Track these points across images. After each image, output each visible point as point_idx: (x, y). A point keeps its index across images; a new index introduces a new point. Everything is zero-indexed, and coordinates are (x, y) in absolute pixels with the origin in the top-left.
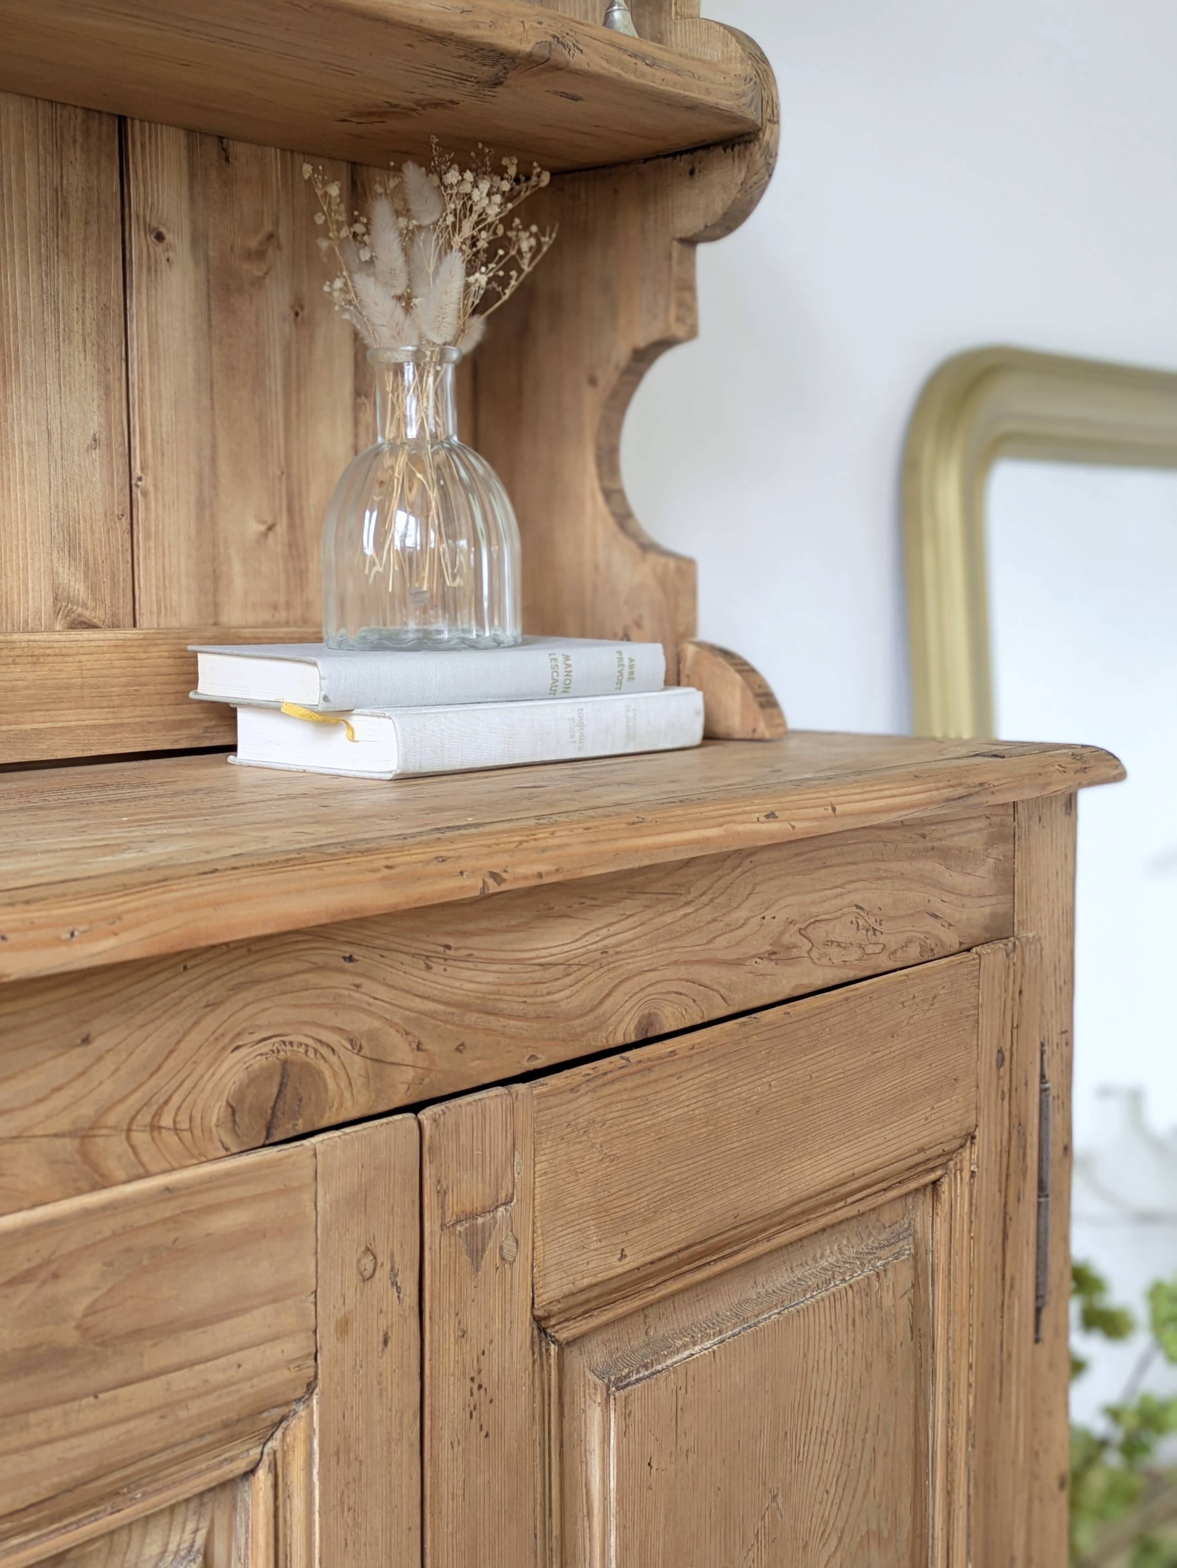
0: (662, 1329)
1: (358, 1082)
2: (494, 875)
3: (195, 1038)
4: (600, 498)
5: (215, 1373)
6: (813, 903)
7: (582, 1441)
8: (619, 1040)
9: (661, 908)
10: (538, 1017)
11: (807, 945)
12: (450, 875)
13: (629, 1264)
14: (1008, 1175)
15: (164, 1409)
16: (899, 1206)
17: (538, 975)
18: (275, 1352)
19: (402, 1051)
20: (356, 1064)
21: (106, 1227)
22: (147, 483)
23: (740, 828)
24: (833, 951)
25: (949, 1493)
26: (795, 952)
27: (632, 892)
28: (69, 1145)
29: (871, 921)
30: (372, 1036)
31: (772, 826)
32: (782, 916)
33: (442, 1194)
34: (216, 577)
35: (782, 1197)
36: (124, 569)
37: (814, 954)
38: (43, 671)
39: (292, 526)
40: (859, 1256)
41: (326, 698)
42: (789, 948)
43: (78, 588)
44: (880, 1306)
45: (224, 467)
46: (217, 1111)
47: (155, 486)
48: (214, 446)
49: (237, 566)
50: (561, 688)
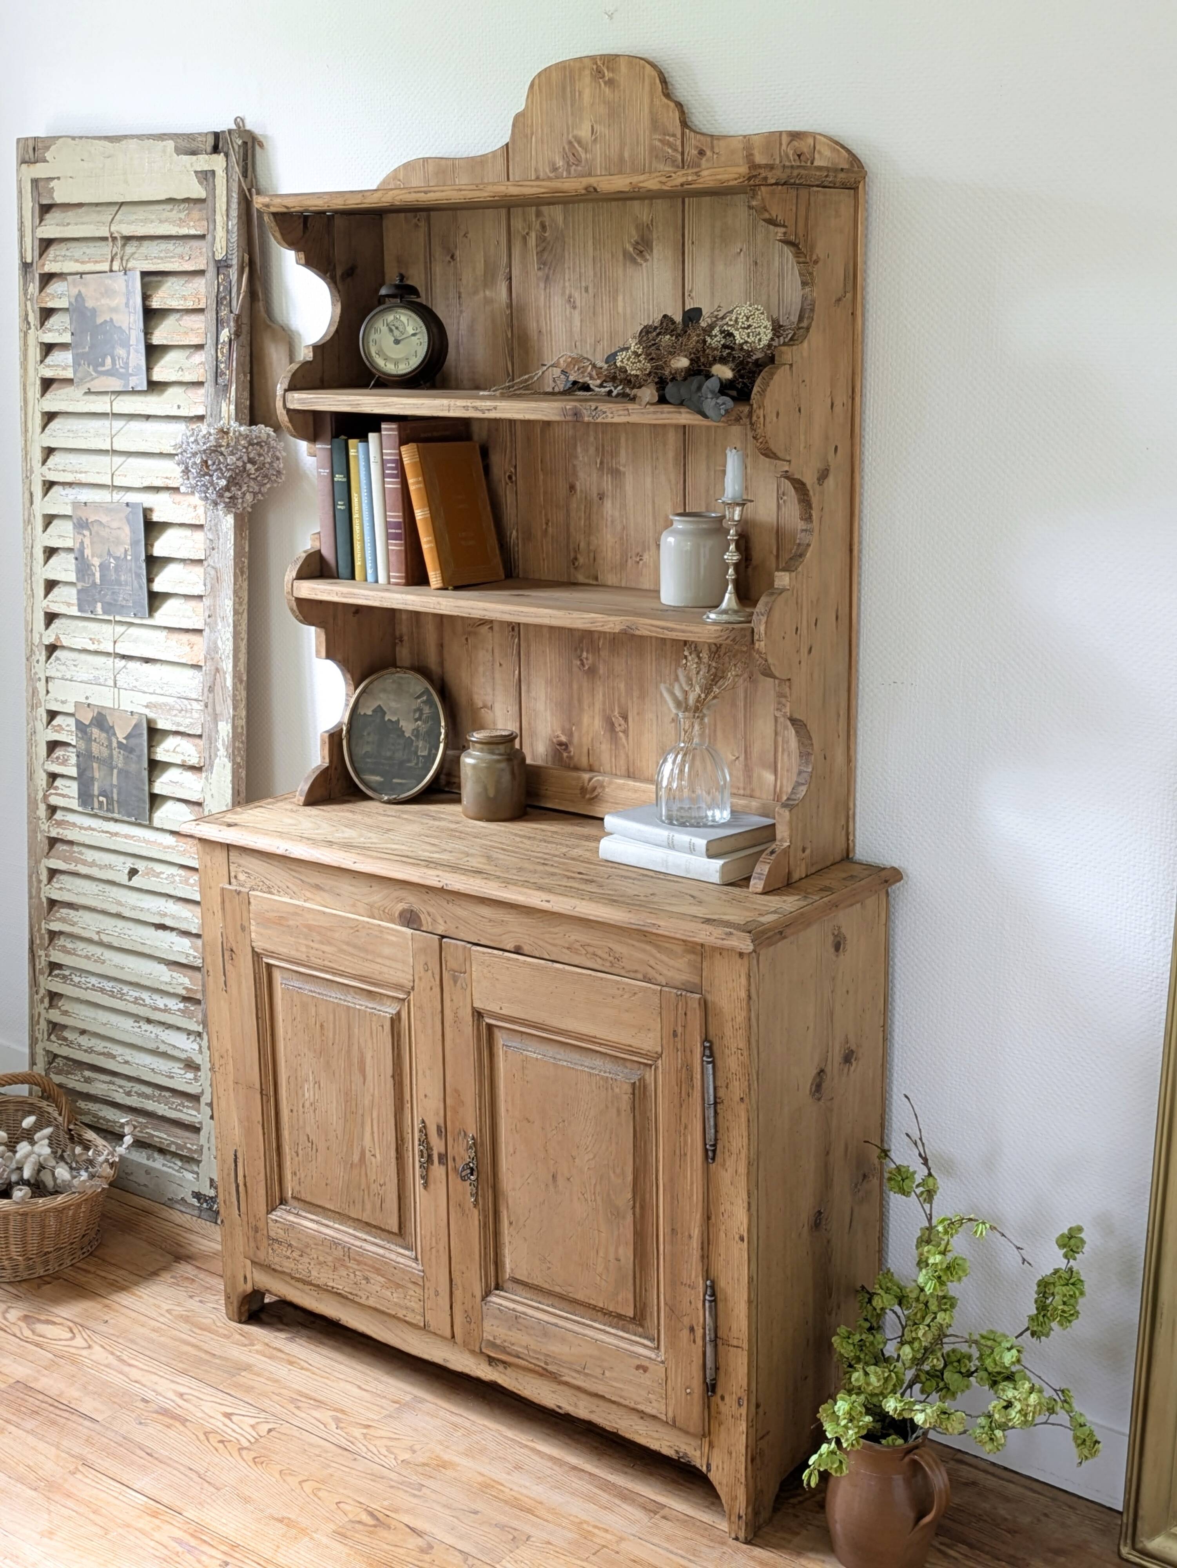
0: (526, 1041)
1: (430, 923)
3: (393, 895)
6: (588, 939)
8: (508, 948)
10: (480, 930)
17: (480, 919)
19: (441, 921)
20: (429, 919)
26: (579, 952)
27: (511, 908)
29: (617, 955)
31: (547, 905)
32: (573, 938)
33: (446, 961)
37: (588, 956)
39: (746, 758)
40: (611, 1069)
42: (577, 949)
45: (719, 734)
46: (397, 914)
48: (715, 725)
50: (671, 846)
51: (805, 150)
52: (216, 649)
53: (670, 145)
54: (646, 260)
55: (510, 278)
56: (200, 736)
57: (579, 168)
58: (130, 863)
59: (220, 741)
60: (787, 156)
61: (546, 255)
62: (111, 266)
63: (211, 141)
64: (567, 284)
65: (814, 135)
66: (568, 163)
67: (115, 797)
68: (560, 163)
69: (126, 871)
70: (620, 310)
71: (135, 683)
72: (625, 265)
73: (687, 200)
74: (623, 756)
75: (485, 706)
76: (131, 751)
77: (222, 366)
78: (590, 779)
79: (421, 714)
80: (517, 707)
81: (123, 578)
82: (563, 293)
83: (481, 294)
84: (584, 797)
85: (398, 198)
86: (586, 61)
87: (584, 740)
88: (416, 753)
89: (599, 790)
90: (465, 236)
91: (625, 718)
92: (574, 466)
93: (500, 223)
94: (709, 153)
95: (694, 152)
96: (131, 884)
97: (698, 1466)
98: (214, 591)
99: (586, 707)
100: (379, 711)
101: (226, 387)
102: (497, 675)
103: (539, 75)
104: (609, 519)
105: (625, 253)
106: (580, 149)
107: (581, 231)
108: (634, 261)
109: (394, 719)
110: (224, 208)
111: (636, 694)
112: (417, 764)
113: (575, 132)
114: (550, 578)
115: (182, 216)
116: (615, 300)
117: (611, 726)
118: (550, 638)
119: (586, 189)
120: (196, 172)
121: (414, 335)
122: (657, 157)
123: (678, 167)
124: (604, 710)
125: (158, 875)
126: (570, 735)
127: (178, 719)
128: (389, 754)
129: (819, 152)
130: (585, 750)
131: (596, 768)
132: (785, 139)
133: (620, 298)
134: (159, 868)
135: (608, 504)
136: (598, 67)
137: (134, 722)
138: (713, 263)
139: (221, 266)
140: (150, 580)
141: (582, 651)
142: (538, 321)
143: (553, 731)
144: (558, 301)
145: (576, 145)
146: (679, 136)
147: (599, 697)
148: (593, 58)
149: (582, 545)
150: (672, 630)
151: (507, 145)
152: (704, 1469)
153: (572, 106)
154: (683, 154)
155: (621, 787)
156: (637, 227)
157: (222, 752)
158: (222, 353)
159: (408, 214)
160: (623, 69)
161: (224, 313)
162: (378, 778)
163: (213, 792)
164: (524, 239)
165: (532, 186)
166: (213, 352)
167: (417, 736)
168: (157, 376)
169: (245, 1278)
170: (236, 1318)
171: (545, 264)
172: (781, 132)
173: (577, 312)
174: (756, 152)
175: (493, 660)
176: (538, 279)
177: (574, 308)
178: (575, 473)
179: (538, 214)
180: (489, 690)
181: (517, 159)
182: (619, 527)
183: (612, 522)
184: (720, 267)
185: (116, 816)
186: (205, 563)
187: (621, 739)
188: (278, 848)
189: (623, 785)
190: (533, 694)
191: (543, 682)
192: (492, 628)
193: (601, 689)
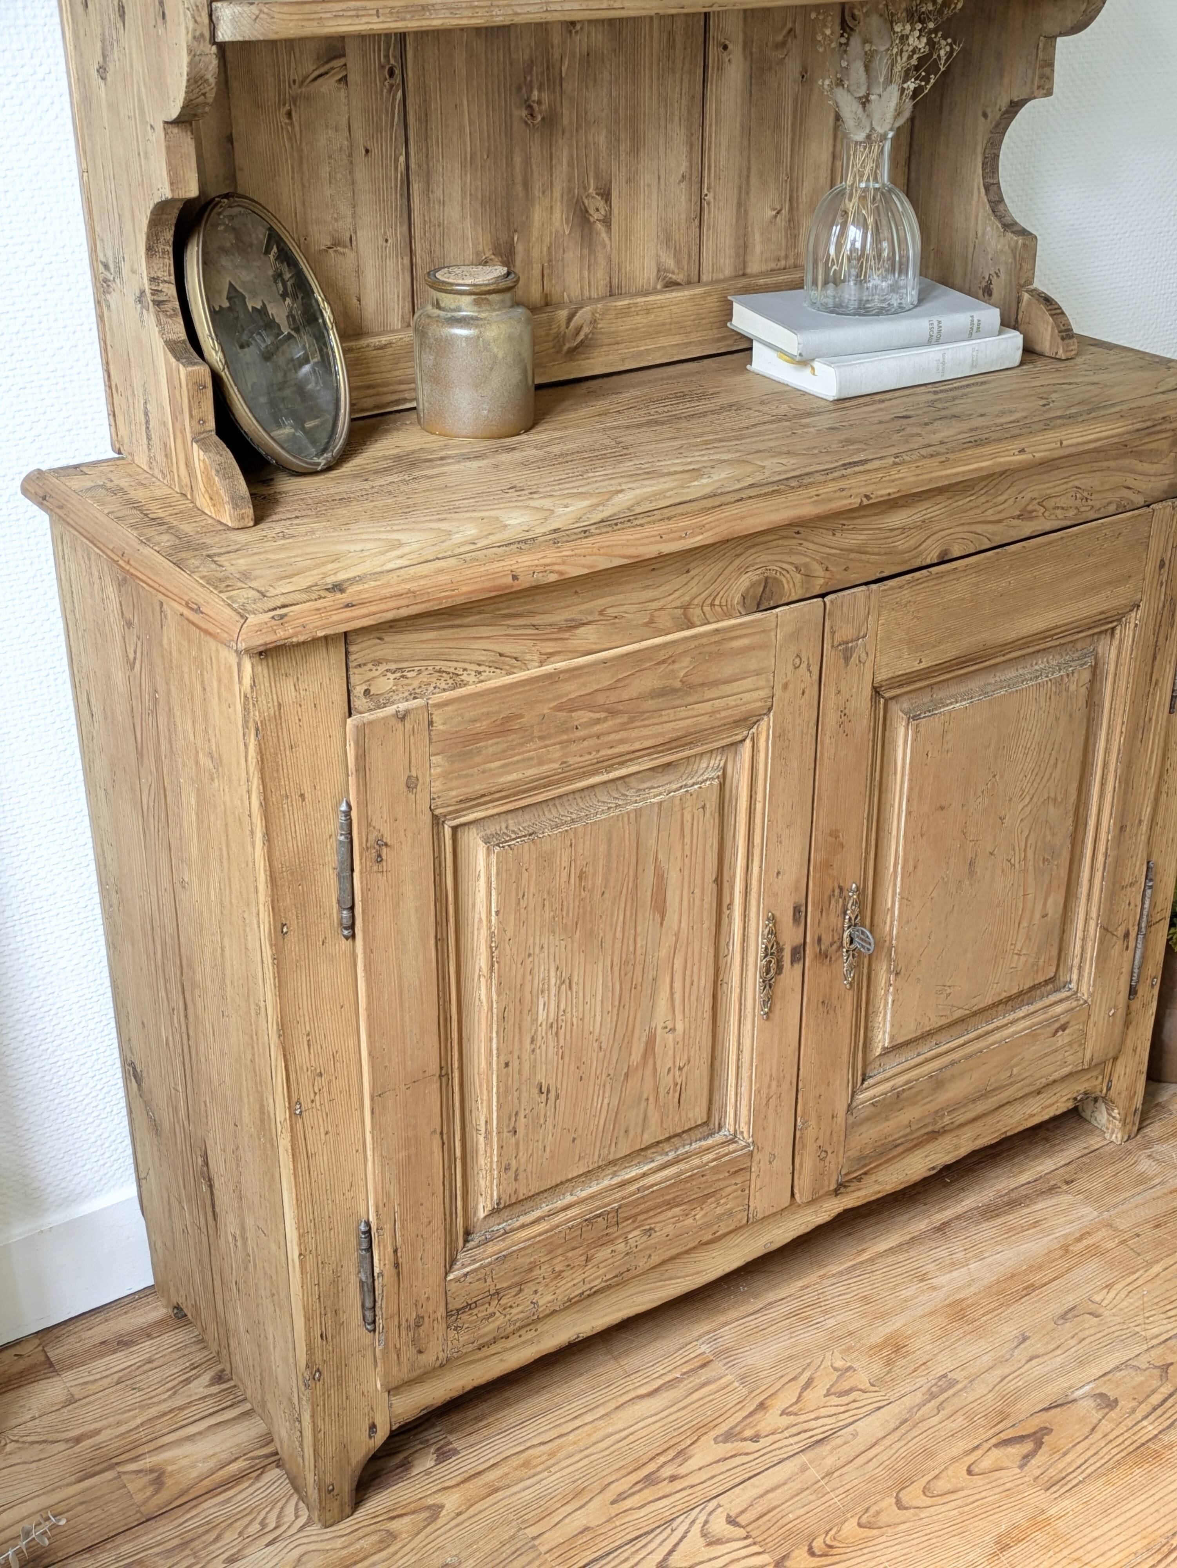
0: (939, 694)
1: (798, 585)
2: (867, 496)
3: (730, 569)
4: (983, 190)
5: (731, 701)
6: (1049, 488)
7: (894, 742)
9: (957, 498)
10: (886, 554)
11: (1043, 510)
12: (846, 498)
13: (923, 666)
14: (1160, 626)
15: (711, 714)
16: (1088, 640)
17: (888, 534)
18: (755, 695)
19: (818, 570)
20: (798, 577)
21: (693, 644)
22: (710, 197)
23: (1002, 460)
24: (1059, 512)
25: (1103, 784)
26: (1034, 514)
28: (680, 612)
29: (1085, 494)
30: (806, 565)
32: (1028, 495)
33: (833, 633)
34: (746, 247)
35: (1013, 636)
36: (695, 248)
37: (1046, 514)
38: (652, 317)
39: (791, 209)
40: (1059, 664)
41: (800, 355)
42: (1031, 512)
43: (670, 263)
44: (1067, 690)
45: (754, 180)
46: (738, 598)
47: (715, 198)
48: (749, 169)
49: (758, 237)
50: (934, 339)
74: (602, 262)
78: (570, 319)
79: (283, 284)
80: (405, 228)
84: (559, 351)
87: (536, 254)
88: (306, 361)
89: (586, 330)
91: (606, 195)
99: (537, 193)
100: (235, 295)
102: (361, 174)
111: (625, 146)
117: (582, 217)
124: (570, 190)
126: (511, 251)
131: (555, 299)
141: (530, 88)
143: (477, 254)
147: (562, 169)
155: (625, 313)
162: (292, 430)
167: (295, 330)
175: (351, 146)
180: (345, 209)
187: (598, 234)
188: (515, 578)
189: (629, 307)
190: (438, 193)
191: (457, 165)
192: (344, 80)
193: (565, 153)
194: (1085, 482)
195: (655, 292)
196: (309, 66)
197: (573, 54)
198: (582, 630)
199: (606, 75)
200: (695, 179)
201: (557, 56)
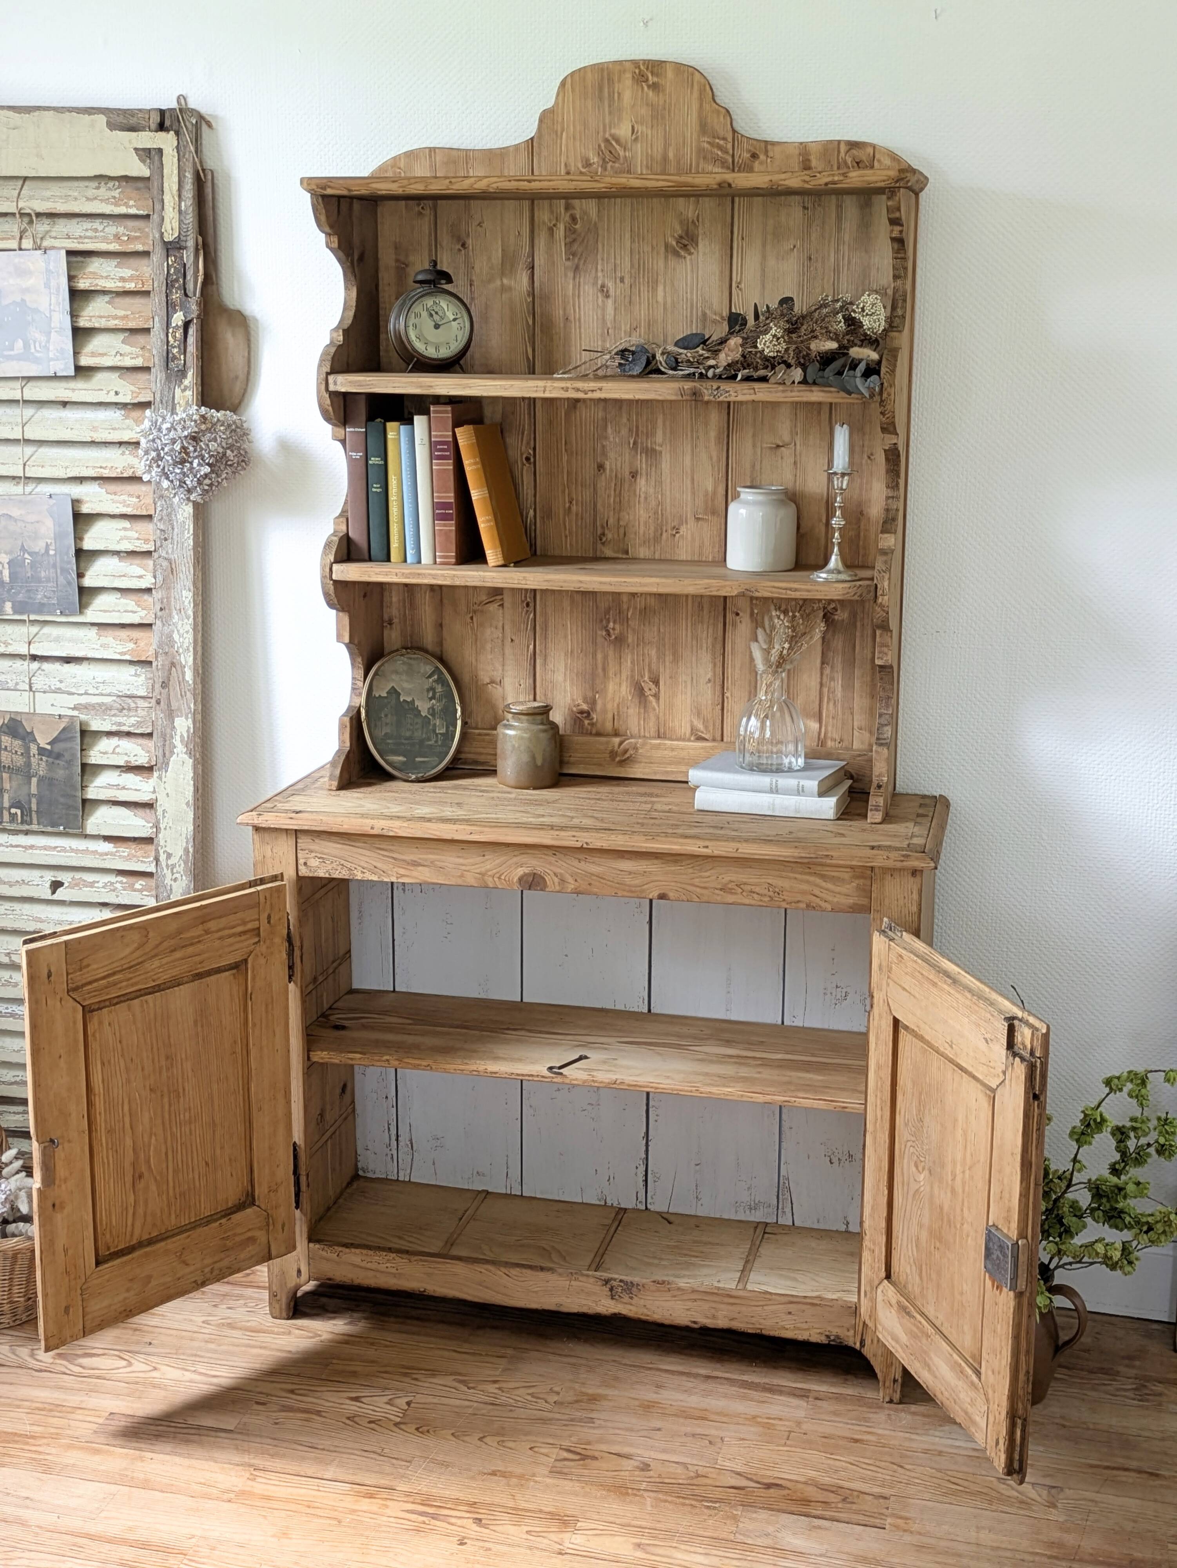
1: (557, 884)
2: (587, 843)
3: (510, 862)
6: (744, 878)
11: (741, 890)
17: (619, 873)
20: (556, 880)
22: (727, 694)
24: (755, 896)
26: (734, 891)
27: (657, 858)
28: (479, 876)
29: (777, 890)
30: (562, 874)
31: (705, 850)
32: (727, 878)
36: (719, 722)
37: (744, 894)
42: (731, 889)
43: (701, 726)
46: (515, 880)
47: (731, 695)
50: (774, 790)
51: (864, 158)
52: (171, 642)
53: (720, 147)
54: (690, 254)
55: (533, 268)
56: (150, 735)
57: (617, 165)
58: (50, 876)
59: (178, 738)
60: (845, 162)
61: (575, 246)
62: (20, 243)
63: (155, 119)
64: (600, 274)
65: (874, 147)
66: (604, 160)
67: (34, 807)
68: (594, 159)
69: (48, 885)
70: (660, 298)
71: (59, 685)
72: (666, 258)
73: (737, 199)
74: (653, 718)
75: (492, 682)
76: (59, 756)
77: (175, 351)
78: (621, 743)
79: (434, 693)
80: (531, 681)
81: (43, 574)
82: (595, 283)
83: (498, 283)
84: (613, 760)
85: (495, 186)
86: (628, 64)
87: (609, 706)
88: (434, 731)
89: (631, 752)
90: (479, 225)
91: (656, 682)
92: (603, 447)
93: (521, 214)
94: (762, 157)
95: (747, 155)
96: (56, 897)
97: (851, 1344)
98: (167, 584)
99: (611, 673)
100: (394, 692)
101: (183, 373)
102: (508, 651)
103: (572, 74)
104: (643, 496)
105: (667, 246)
106: (617, 147)
107: (618, 224)
108: (677, 254)
109: (409, 699)
110: (175, 187)
112: (436, 742)
113: (613, 131)
114: (574, 554)
115: (116, 193)
116: (655, 290)
117: (640, 692)
118: (571, 611)
119: (720, 185)
120: (136, 149)
121: (454, 320)
122: (704, 158)
123: (728, 168)
124: (632, 676)
125: (92, 884)
126: (594, 702)
127: (118, 719)
128: (408, 734)
129: (879, 161)
130: (610, 716)
131: (625, 732)
132: (843, 148)
133: (660, 289)
134: (90, 877)
135: (642, 482)
136: (640, 70)
137: (62, 726)
138: (764, 257)
139: (172, 248)
140: (80, 575)
141: (608, 621)
142: (565, 310)
143: (573, 700)
144: (589, 291)
145: (614, 143)
146: (730, 139)
147: (627, 665)
148: (635, 63)
149: (611, 521)
150: (796, 590)
151: (532, 139)
152: (858, 1346)
153: (610, 106)
154: (733, 156)
155: (657, 747)
156: (681, 223)
157: (180, 748)
158: (174, 337)
159: (411, 202)
160: (670, 74)
161: (176, 296)
162: (401, 758)
163: (168, 791)
164: (551, 230)
165: (658, 180)
166: (163, 336)
167: (433, 715)
168: (84, 361)
169: (299, 1271)
170: (284, 1314)
171: (574, 255)
172: (839, 142)
173: (610, 302)
174: (812, 158)
175: (503, 637)
176: (566, 268)
177: (607, 297)
178: (604, 454)
179: (568, 207)
180: (498, 666)
181: (545, 153)
182: (653, 503)
183: (646, 498)
184: (771, 262)
185: (35, 827)
186: (155, 555)
187: (651, 702)
188: (372, 828)
189: (660, 744)
190: (551, 666)
191: (563, 654)
192: (502, 605)
193: (629, 657)
194: (779, 883)
195: (689, 740)
196: (484, 598)
197: (635, 608)
198: (420, 868)
199: (657, 620)
200: (719, 682)
201: (625, 606)
